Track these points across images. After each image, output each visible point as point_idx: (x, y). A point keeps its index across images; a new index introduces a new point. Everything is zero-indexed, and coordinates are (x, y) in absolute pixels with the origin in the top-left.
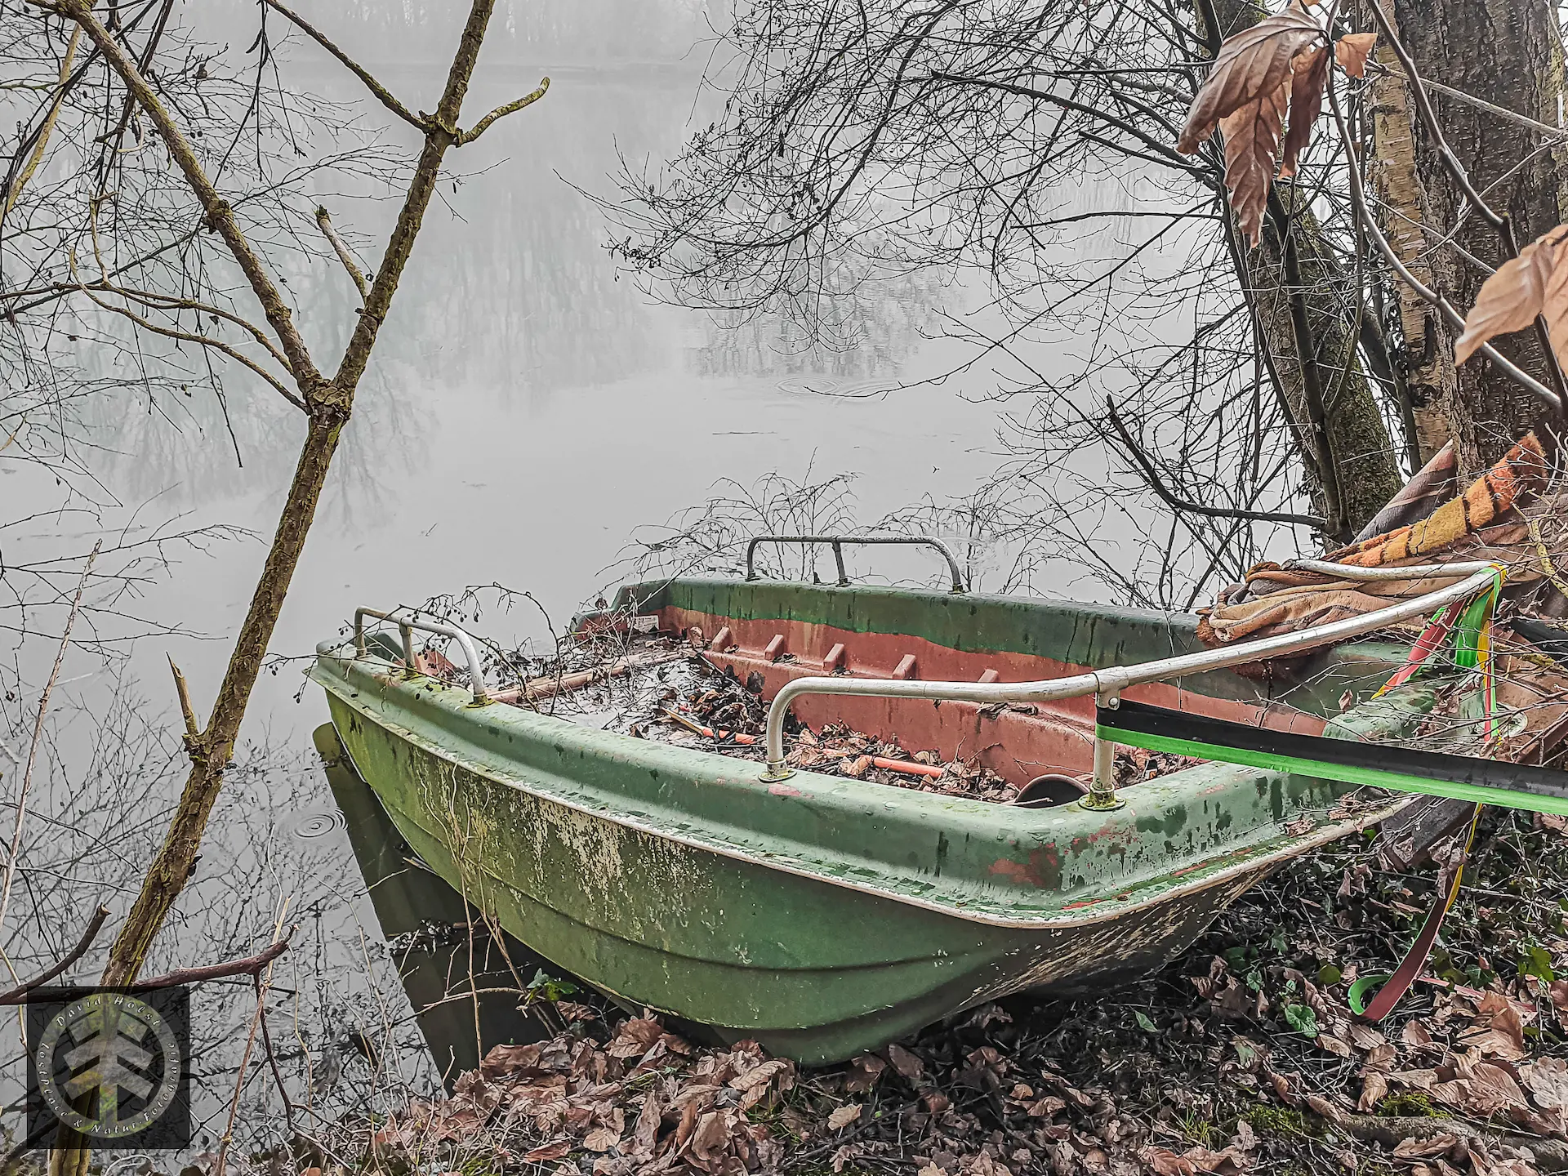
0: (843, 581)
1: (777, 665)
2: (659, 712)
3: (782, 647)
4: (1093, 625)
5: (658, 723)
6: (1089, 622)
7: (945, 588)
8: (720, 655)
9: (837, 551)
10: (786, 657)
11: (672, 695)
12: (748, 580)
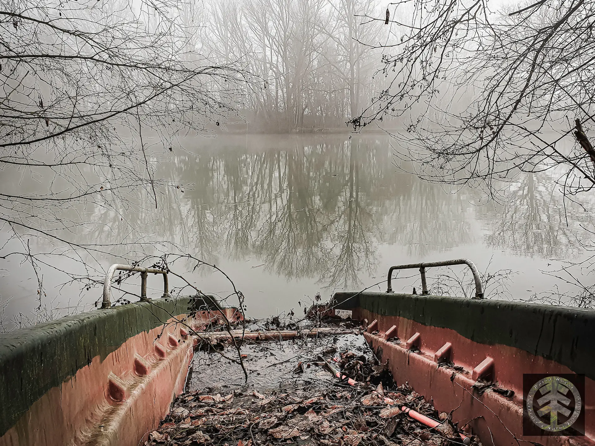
0: (425, 292)
1: (389, 343)
2: (320, 359)
3: (395, 332)
4: (555, 321)
5: (317, 365)
6: (553, 318)
7: (471, 294)
8: (369, 334)
9: (423, 273)
10: (395, 339)
11: (333, 351)
12: (388, 292)
